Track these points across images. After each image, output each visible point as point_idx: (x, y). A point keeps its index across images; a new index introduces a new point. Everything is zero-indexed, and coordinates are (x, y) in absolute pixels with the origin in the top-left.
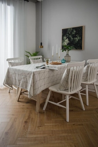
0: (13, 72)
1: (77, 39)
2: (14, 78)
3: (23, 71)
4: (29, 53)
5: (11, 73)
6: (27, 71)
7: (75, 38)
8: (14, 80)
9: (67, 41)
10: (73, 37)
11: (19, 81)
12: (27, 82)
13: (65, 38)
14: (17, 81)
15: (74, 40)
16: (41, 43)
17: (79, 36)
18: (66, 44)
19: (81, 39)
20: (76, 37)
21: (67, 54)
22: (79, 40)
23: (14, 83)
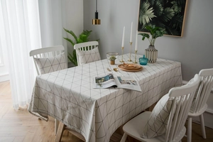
0: (49, 90)
1: (172, 11)
2: (50, 101)
3: (70, 92)
4: (71, 33)
5: (43, 91)
6: (80, 95)
7: (168, 9)
8: (51, 106)
9: (150, 14)
10: (165, 7)
11: (63, 110)
12: (80, 118)
13: (146, 5)
14: (59, 111)
15: (165, 13)
16: (97, 14)
17: (178, 6)
18: (148, 20)
19: (182, 13)
20: (171, 6)
21: (152, 46)
22: (176, 14)
23: (51, 112)
